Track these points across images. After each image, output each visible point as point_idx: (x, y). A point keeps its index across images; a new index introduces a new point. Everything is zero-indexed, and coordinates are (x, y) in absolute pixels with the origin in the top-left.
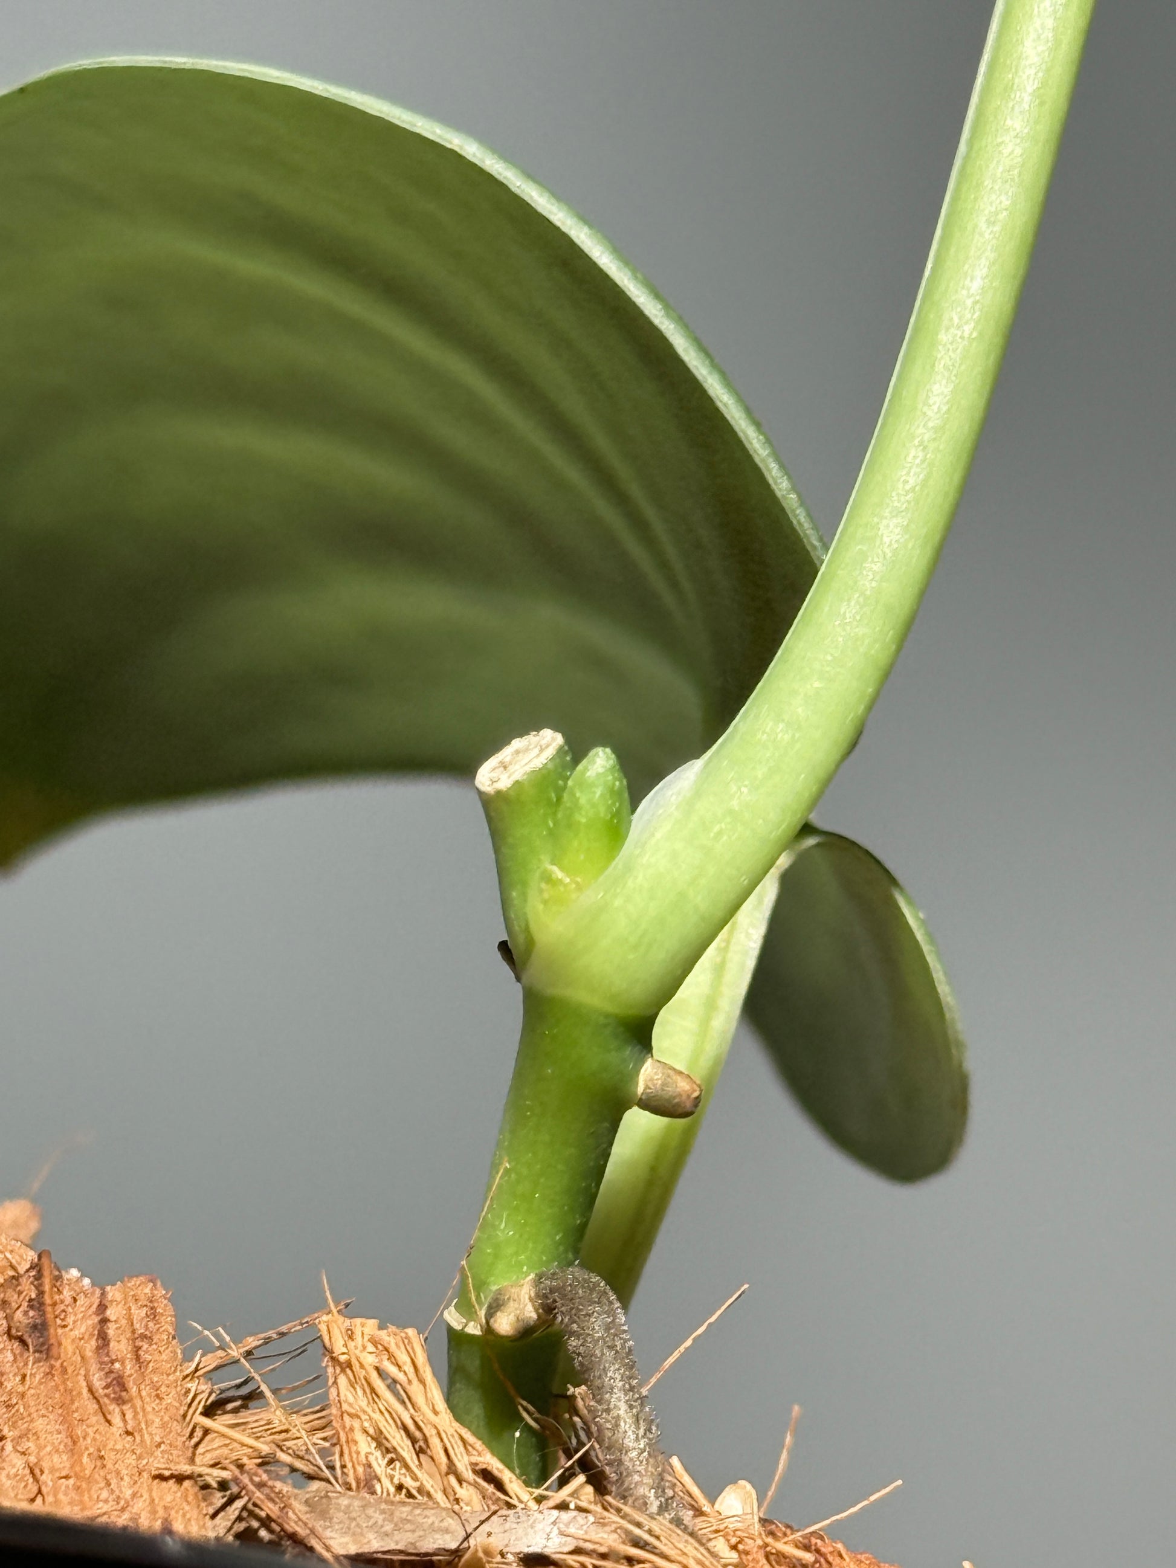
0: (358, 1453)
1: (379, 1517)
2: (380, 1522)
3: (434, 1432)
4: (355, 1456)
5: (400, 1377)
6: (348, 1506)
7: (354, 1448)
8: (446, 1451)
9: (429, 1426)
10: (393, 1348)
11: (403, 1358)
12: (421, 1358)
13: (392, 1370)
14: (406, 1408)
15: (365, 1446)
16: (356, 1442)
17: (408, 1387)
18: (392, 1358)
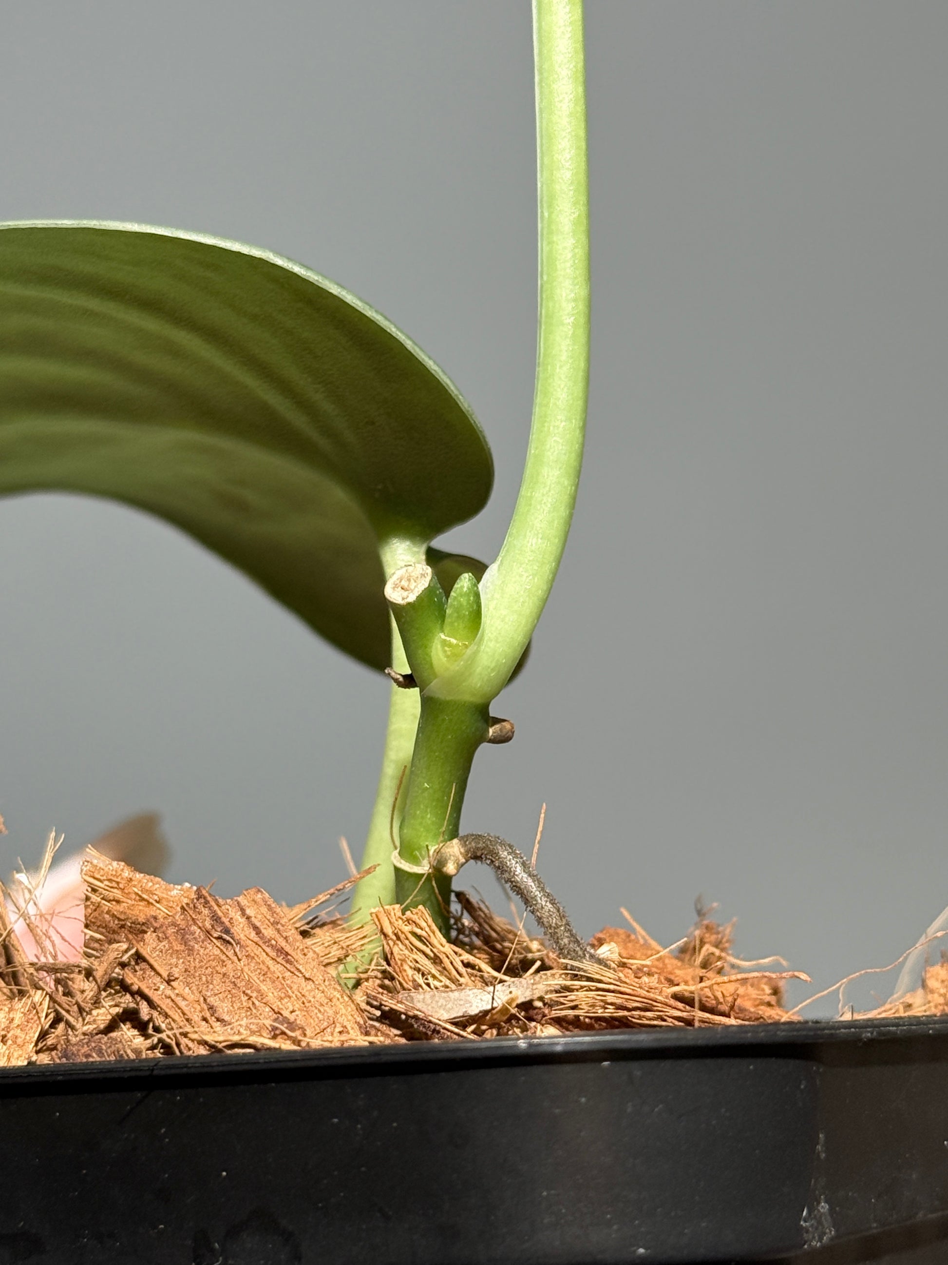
0: (407, 976)
1: (442, 1002)
2: (444, 1003)
3: (444, 955)
4: (406, 978)
5: (423, 933)
6: (424, 999)
7: (404, 974)
8: (452, 963)
9: (442, 953)
10: (418, 921)
11: (424, 924)
12: (430, 920)
13: (419, 931)
14: (428, 946)
15: (410, 972)
16: (405, 971)
17: (428, 938)
18: (417, 925)
